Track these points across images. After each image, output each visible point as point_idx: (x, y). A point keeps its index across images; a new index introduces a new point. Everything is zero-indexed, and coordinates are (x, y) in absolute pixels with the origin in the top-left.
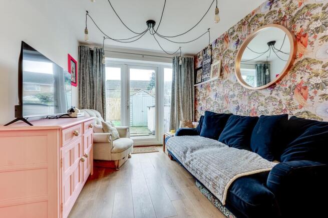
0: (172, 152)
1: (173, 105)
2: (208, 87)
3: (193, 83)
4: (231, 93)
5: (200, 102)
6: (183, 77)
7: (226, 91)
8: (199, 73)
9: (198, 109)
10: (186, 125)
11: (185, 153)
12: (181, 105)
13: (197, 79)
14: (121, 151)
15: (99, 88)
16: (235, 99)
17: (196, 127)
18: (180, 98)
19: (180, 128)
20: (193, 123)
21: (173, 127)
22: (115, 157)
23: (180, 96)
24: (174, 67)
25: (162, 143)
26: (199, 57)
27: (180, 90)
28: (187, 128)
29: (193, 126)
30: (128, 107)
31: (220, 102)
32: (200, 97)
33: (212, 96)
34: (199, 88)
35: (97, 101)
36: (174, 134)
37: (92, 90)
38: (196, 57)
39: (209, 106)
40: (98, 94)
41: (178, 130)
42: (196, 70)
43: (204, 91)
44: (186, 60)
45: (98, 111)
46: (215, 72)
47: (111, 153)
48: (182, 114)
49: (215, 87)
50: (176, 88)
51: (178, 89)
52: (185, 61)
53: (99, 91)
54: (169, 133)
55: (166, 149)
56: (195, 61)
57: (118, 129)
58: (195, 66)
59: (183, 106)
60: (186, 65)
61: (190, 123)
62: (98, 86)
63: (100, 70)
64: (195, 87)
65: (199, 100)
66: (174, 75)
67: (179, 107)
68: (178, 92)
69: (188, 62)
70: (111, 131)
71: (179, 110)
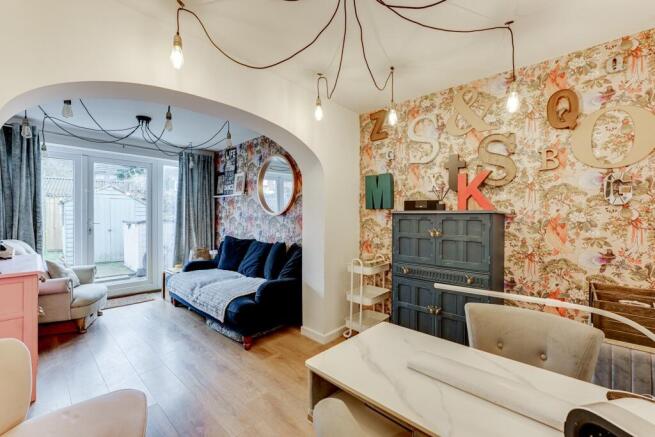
0: (176, 293)
1: (179, 224)
2: (231, 202)
3: (213, 192)
4: (255, 215)
5: (223, 221)
6: (196, 184)
7: (251, 212)
8: (221, 179)
9: (220, 230)
10: (198, 256)
11: (193, 290)
12: (192, 225)
13: (219, 188)
14: (89, 303)
15: (27, 199)
16: (258, 222)
17: (214, 257)
18: (192, 216)
19: (190, 260)
20: (211, 252)
21: (179, 259)
22: (78, 314)
23: (191, 212)
24: (181, 167)
25: (161, 287)
26: (221, 156)
27: (191, 203)
28: (200, 259)
29: (210, 256)
30: (90, 231)
31: (244, 224)
32: (223, 214)
33: (236, 215)
34: (221, 201)
35: (22, 222)
36: (181, 270)
37: (8, 201)
38: (217, 155)
39: (232, 228)
40: (23, 210)
41: (186, 264)
42: (218, 174)
43: (227, 207)
44: (202, 159)
45: (24, 241)
46: (239, 185)
47: (71, 307)
48: (194, 240)
49: (239, 205)
50: (184, 200)
51: (188, 201)
52: (199, 161)
53: (27, 205)
54: (173, 269)
55: (167, 293)
56: (216, 162)
57: (77, 271)
58: (216, 168)
59: (197, 228)
60: (201, 166)
61: (207, 252)
62: (24, 195)
63: (28, 166)
64: (216, 199)
65: (221, 218)
66: (181, 180)
67: (190, 230)
68: (188, 206)
69: (204, 161)
70: (66, 274)
71: (190, 232)
